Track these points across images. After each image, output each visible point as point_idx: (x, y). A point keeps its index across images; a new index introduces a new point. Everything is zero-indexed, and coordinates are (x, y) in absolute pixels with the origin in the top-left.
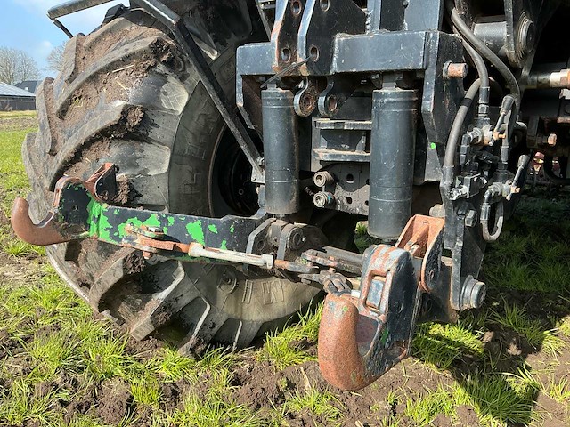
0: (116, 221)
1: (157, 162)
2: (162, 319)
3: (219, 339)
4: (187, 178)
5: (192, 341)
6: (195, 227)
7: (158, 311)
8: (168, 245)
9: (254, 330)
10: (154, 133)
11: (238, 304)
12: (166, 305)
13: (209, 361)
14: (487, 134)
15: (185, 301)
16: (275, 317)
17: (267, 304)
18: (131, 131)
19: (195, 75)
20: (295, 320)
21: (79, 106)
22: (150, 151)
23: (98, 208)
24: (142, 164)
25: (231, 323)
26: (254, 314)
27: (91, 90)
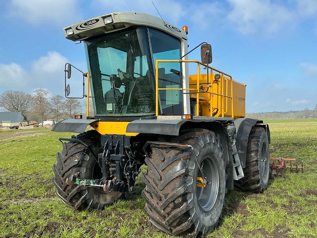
0: (80, 181)
1: (84, 170)
3: (94, 207)
4: (89, 173)
5: (89, 207)
6: (91, 181)
7: (82, 200)
8: (88, 184)
9: (102, 206)
10: (83, 165)
11: (99, 200)
12: (84, 198)
13: (92, 212)
14: (131, 166)
15: (88, 198)
16: (107, 203)
17: (105, 200)
18: (79, 166)
19: (91, 154)
20: (112, 204)
21: (69, 160)
22: (82, 169)
23: (77, 179)
24: (81, 171)
25: (97, 204)
26: (102, 202)
27: (71, 158)
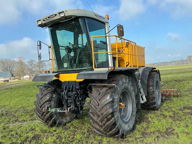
0: (51, 109)
2: (54, 121)
3: (60, 124)
4: (56, 104)
6: (58, 109)
8: (56, 111)
11: (62, 120)
13: (59, 127)
14: (80, 99)
15: (56, 119)
17: (66, 120)
18: (50, 100)
19: (56, 93)
20: (70, 122)
21: (43, 98)
22: (52, 102)
27: (45, 96)
